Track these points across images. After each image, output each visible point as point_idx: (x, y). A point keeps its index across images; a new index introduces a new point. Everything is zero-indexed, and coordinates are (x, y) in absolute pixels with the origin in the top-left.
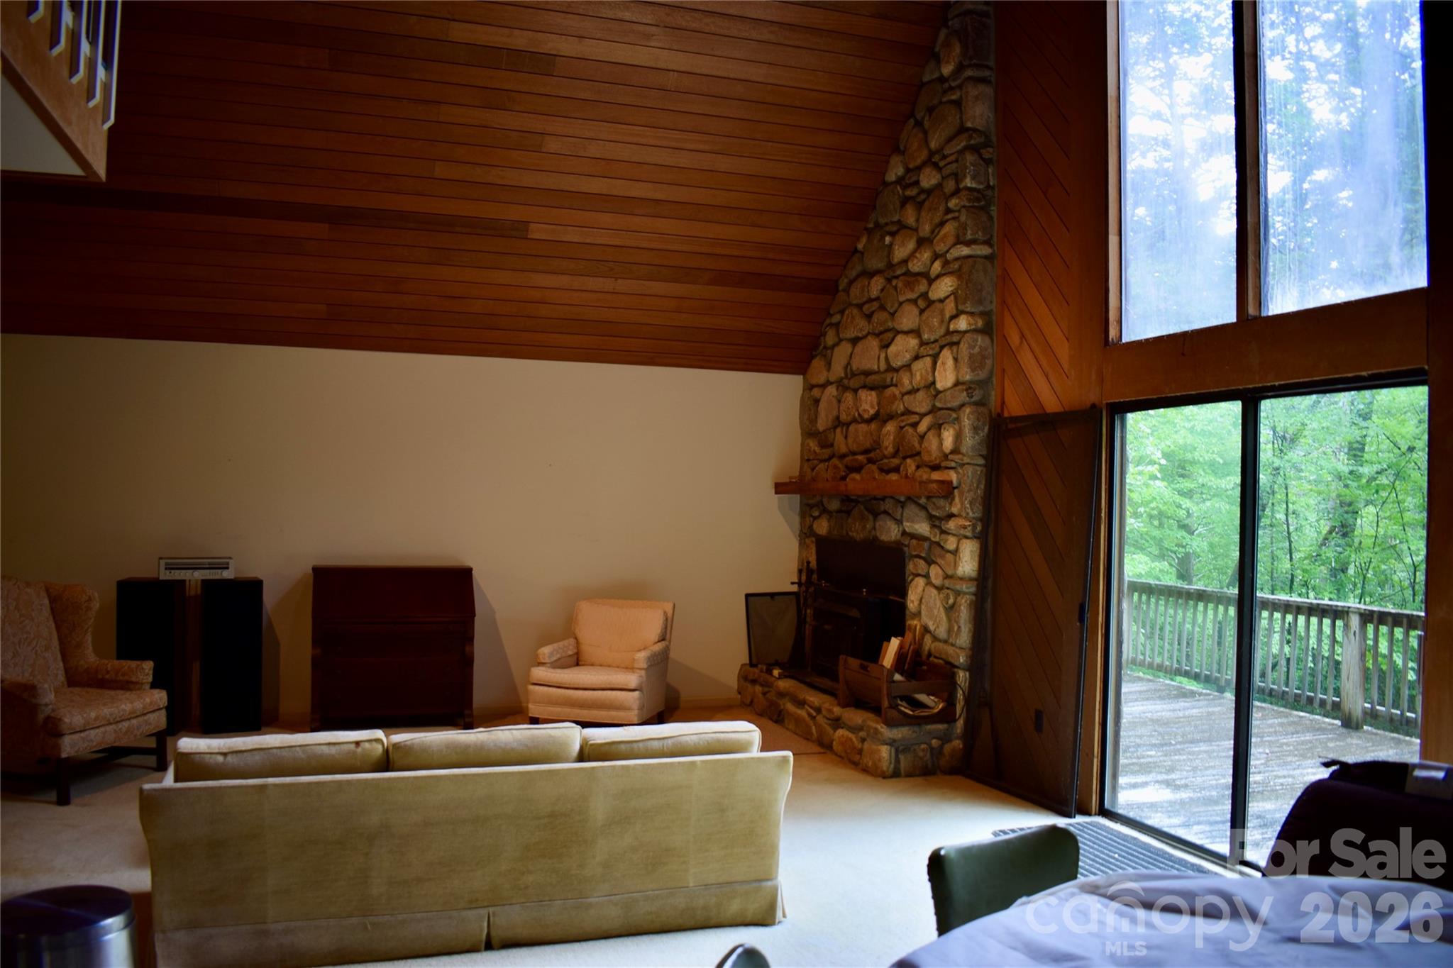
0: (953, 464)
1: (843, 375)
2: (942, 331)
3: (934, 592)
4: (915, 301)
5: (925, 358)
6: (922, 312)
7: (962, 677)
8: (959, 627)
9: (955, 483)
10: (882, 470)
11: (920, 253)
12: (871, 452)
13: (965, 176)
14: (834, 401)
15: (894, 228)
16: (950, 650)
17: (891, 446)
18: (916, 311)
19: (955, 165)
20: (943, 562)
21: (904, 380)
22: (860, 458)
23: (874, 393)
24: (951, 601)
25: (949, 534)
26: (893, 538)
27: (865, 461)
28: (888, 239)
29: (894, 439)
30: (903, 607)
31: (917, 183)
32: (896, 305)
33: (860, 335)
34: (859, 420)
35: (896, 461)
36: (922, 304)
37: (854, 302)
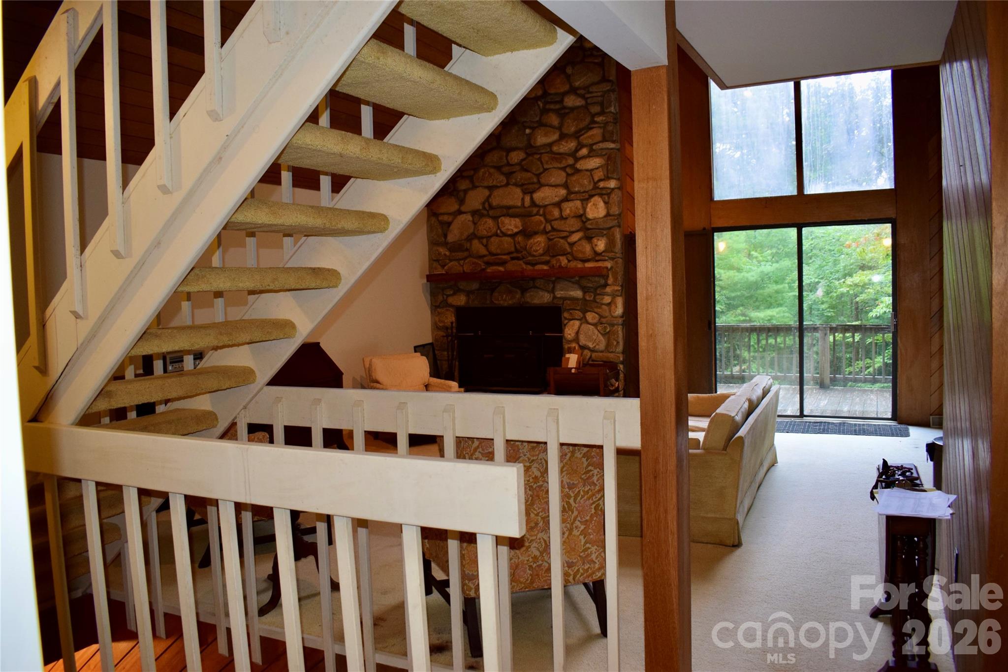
0: (607, 258)
1: (481, 208)
2: (591, 187)
3: (591, 327)
4: (564, 169)
5: (575, 201)
6: (568, 175)
7: (621, 366)
8: (618, 343)
9: (609, 268)
10: (527, 263)
11: (567, 142)
12: (518, 254)
13: (610, 106)
14: (471, 224)
15: (535, 125)
16: (611, 355)
17: (542, 249)
18: (564, 174)
19: (600, 99)
20: (600, 310)
21: (555, 213)
22: (504, 257)
23: (517, 220)
24: (608, 330)
25: (604, 295)
26: (546, 301)
27: (509, 259)
28: (528, 131)
29: (545, 246)
30: (561, 338)
31: (562, 101)
32: (541, 170)
33: (499, 185)
34: (501, 235)
35: (548, 258)
36: (569, 170)
37: (490, 164)
